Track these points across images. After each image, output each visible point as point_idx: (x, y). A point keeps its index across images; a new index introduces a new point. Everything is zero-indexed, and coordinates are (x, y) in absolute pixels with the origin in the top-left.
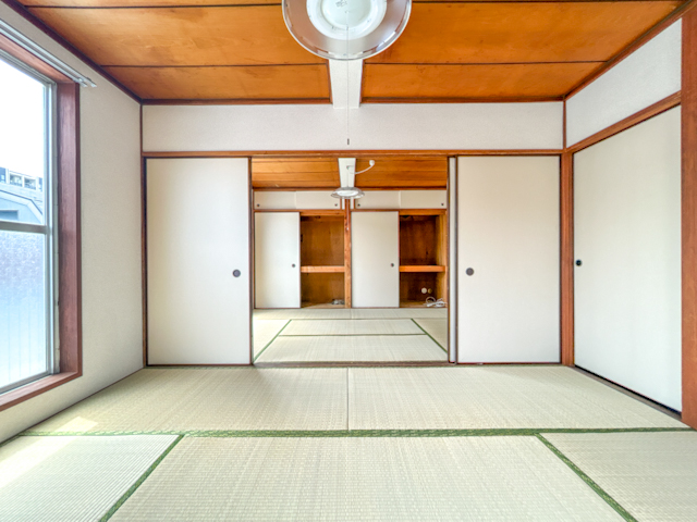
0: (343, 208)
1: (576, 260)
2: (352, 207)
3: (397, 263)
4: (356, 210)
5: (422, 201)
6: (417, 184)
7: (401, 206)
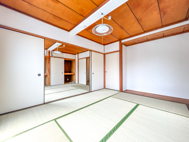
0: (48, 55)
1: (106, 71)
2: (51, 56)
3: (64, 72)
4: (52, 57)
5: (69, 57)
6: (70, 52)
7: (65, 57)
